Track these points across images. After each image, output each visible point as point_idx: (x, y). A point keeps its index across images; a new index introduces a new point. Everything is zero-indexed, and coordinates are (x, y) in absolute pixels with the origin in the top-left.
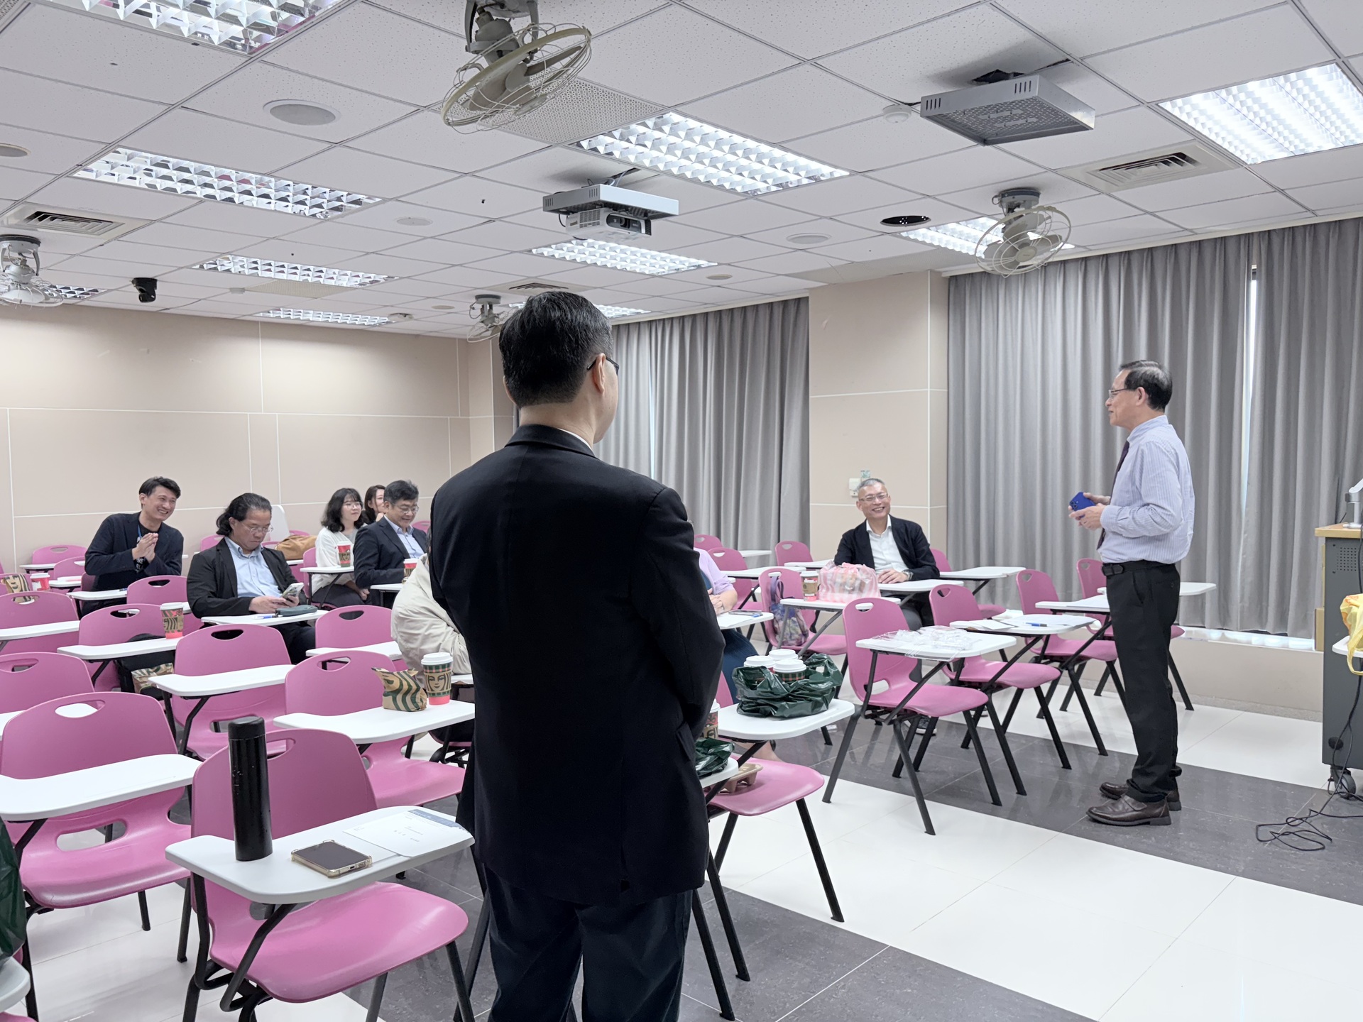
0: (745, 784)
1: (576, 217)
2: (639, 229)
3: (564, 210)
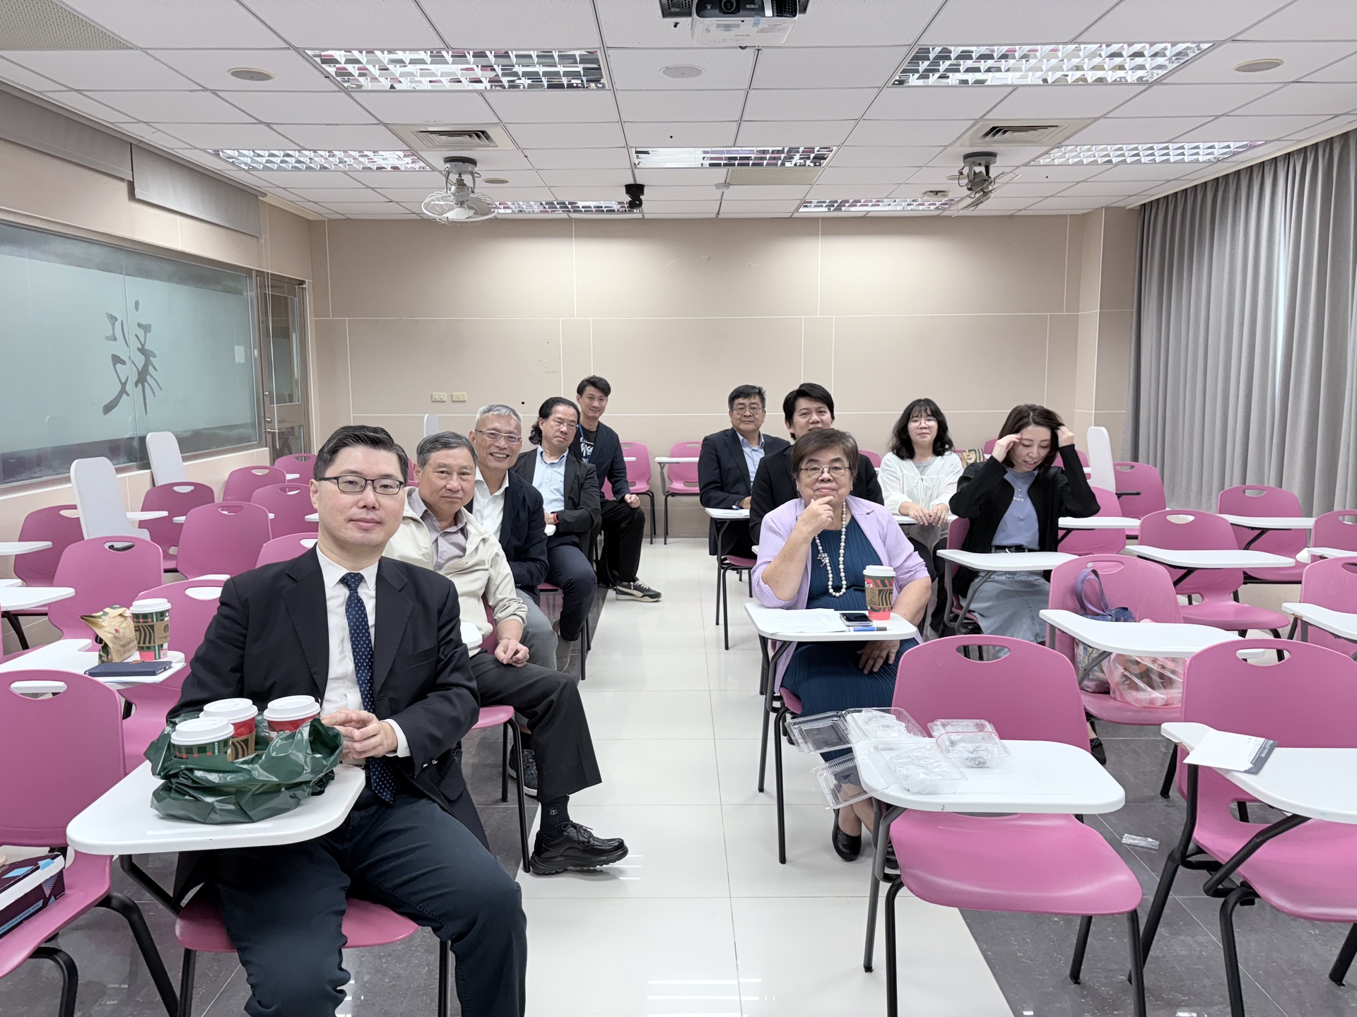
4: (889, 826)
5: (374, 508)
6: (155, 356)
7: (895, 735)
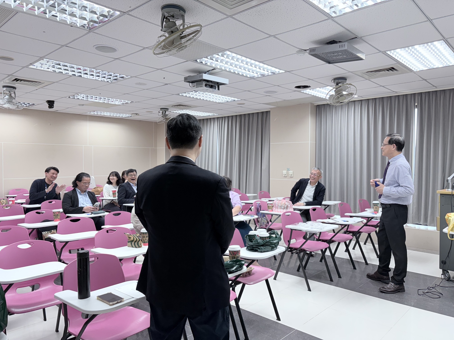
0: (248, 274)
1: (195, 84)
2: (215, 88)
3: (191, 82)
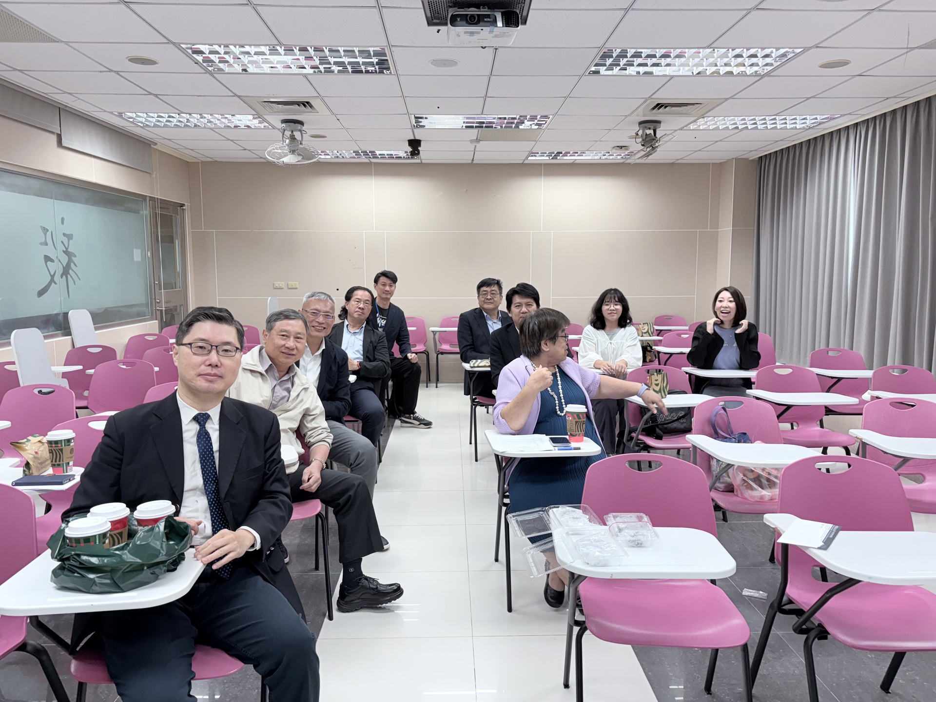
4: (576, 588)
5: (217, 366)
6: (75, 256)
7: (581, 524)
